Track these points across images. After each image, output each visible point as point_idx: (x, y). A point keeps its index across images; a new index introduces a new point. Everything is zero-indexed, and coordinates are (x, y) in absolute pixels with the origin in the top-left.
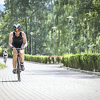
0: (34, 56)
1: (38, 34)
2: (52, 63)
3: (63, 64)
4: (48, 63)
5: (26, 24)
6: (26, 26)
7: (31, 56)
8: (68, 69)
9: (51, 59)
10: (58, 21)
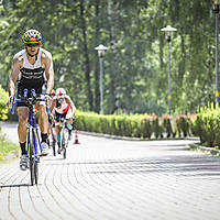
0: (109, 117)
1: (119, 49)
2: (165, 135)
3: (197, 140)
4: (153, 137)
5: (84, 22)
6: (84, 28)
7: (102, 116)
8: (213, 152)
9: (160, 123)
10: (178, 8)
